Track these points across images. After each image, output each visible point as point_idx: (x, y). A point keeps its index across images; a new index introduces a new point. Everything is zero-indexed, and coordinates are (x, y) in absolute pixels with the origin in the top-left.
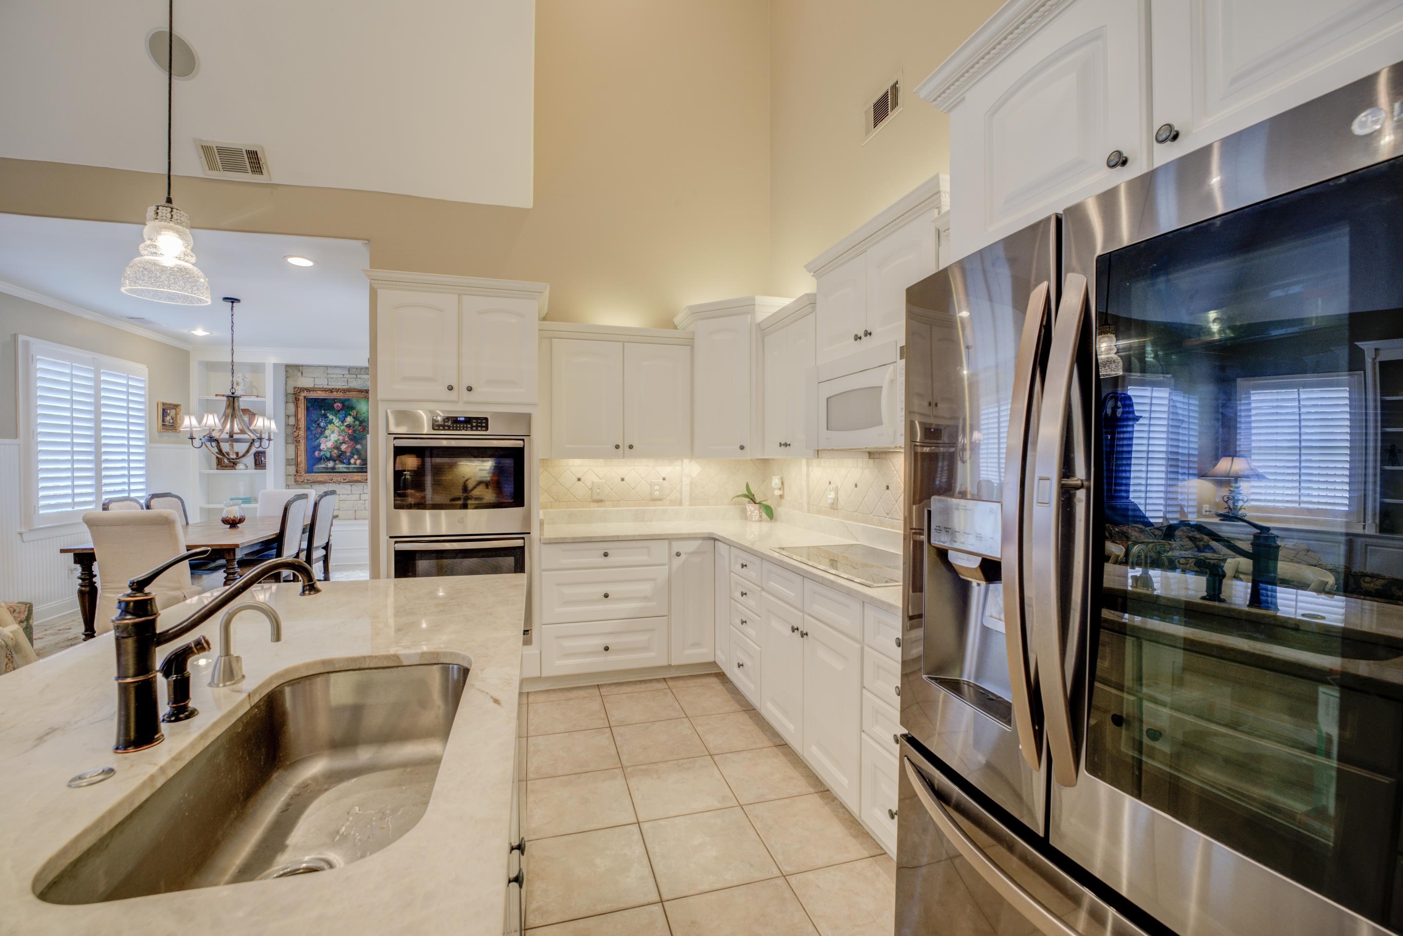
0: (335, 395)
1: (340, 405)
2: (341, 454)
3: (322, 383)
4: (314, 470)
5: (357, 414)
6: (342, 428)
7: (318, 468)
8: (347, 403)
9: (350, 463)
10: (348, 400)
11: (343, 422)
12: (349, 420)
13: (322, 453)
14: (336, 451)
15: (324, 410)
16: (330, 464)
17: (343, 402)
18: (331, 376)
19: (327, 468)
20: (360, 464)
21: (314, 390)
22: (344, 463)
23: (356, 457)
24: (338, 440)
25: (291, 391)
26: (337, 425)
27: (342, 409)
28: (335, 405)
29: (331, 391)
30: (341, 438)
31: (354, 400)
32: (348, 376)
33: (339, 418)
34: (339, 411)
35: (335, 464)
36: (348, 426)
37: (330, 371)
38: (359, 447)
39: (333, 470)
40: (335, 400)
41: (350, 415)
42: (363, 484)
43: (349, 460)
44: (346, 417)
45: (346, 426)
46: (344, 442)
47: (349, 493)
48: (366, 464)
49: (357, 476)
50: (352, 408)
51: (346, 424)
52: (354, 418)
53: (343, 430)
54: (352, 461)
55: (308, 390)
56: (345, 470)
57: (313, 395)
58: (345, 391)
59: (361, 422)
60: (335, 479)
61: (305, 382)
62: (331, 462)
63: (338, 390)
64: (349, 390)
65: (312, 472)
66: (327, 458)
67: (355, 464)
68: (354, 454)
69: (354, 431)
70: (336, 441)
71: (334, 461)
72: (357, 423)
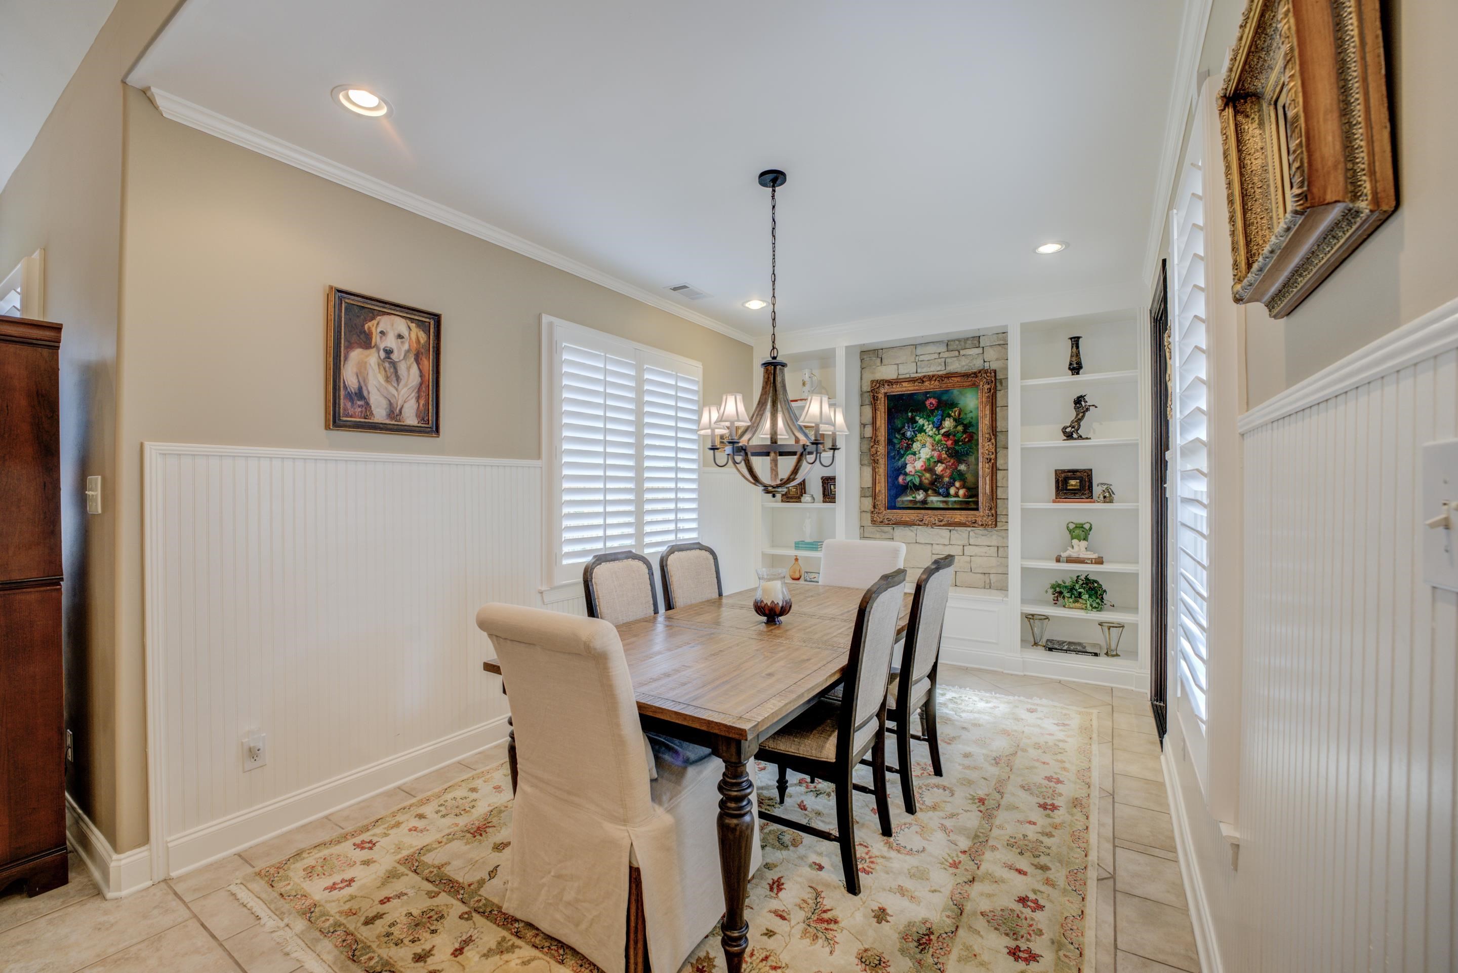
0: (928, 386)
1: (934, 401)
2: (935, 480)
3: (908, 370)
4: (898, 505)
5: (959, 414)
6: (938, 437)
7: (903, 502)
8: (945, 398)
9: (948, 495)
10: (947, 392)
11: (939, 427)
12: (948, 424)
13: (909, 478)
14: (928, 475)
15: (912, 411)
16: (920, 496)
17: (938, 396)
18: (922, 358)
19: (915, 502)
20: (965, 496)
21: (897, 382)
22: (939, 494)
23: (957, 484)
24: (932, 457)
25: (867, 387)
26: (931, 433)
27: (937, 408)
28: (927, 403)
29: (922, 380)
30: (936, 454)
31: (956, 392)
32: (947, 355)
33: (933, 423)
34: (932, 411)
35: (927, 496)
36: (947, 435)
37: (920, 351)
38: (962, 467)
39: (923, 506)
40: (927, 395)
41: (949, 416)
42: (969, 529)
43: (948, 489)
44: (943, 419)
45: (943, 435)
46: (940, 461)
47: (947, 542)
48: (977, 496)
49: (959, 516)
50: (952, 405)
51: (943, 431)
52: (955, 420)
53: (940, 441)
54: (952, 491)
55: (890, 383)
56: (941, 506)
57: (897, 390)
58: (941, 378)
59: (966, 427)
60: (927, 519)
61: (887, 372)
62: (921, 492)
63: (930, 378)
64: (949, 376)
65: (894, 508)
66: (914, 485)
67: (957, 495)
68: (955, 481)
69: (956, 442)
70: (928, 460)
71: (926, 490)
72: (960, 428)
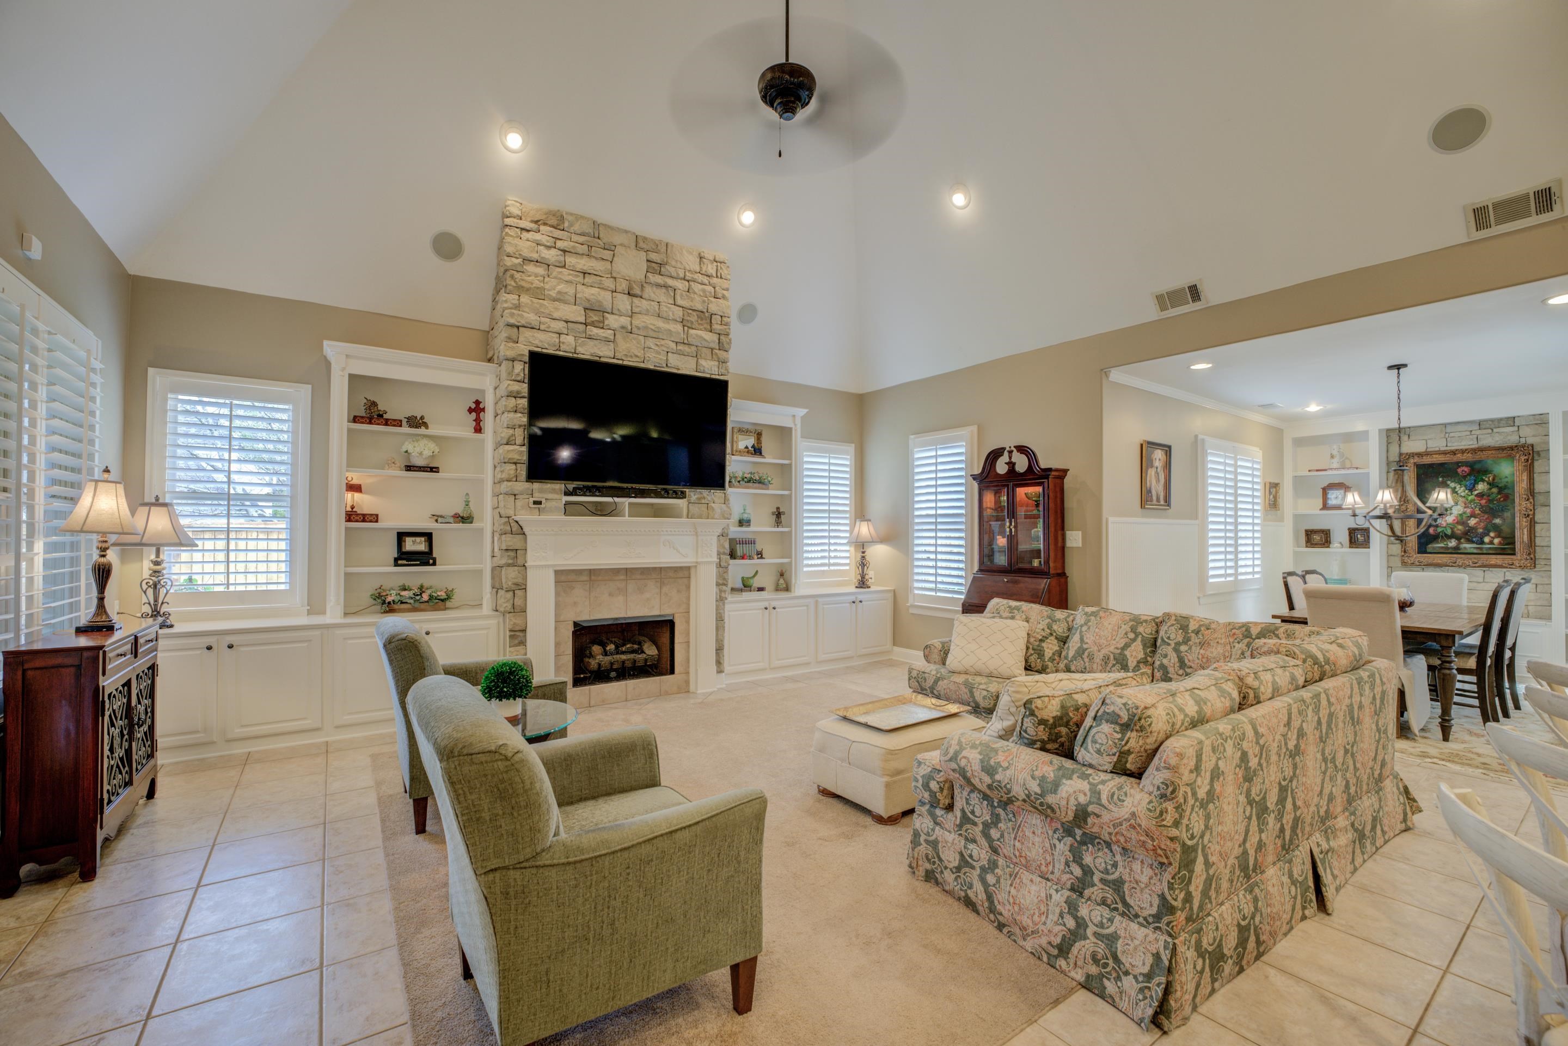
0: (1459, 457)
1: (1466, 469)
2: (1469, 531)
3: (1437, 444)
4: (1428, 550)
5: (1494, 479)
6: (1470, 498)
7: (1434, 548)
8: (1477, 466)
9: (1482, 543)
10: (1480, 462)
11: (1471, 489)
12: (1481, 487)
13: (1439, 530)
14: (1460, 527)
15: (1443, 477)
16: (1453, 543)
17: (1471, 465)
18: (1452, 435)
19: (1447, 548)
20: (1500, 544)
21: (1427, 454)
22: (1473, 542)
23: (1492, 534)
24: (1465, 513)
25: (1394, 458)
26: (1463, 494)
27: (1469, 474)
28: (1459, 470)
29: (1454, 453)
30: (1468, 511)
31: (1490, 462)
32: (1479, 432)
33: (1466, 486)
34: (1465, 477)
35: (1460, 543)
36: (1481, 495)
37: (1449, 429)
38: (1497, 521)
39: (1456, 551)
40: (1458, 464)
41: (1483, 481)
42: (1505, 570)
43: (1482, 539)
44: (1476, 483)
45: (1476, 495)
46: (1473, 515)
47: (1481, 580)
48: (1514, 543)
49: (1494, 560)
50: (1486, 472)
51: (1476, 493)
52: (1489, 483)
53: (1472, 501)
54: (1487, 539)
55: (1419, 455)
56: (1475, 551)
57: (1427, 460)
58: (1474, 451)
59: (1501, 490)
60: (1460, 562)
61: (1415, 446)
62: (1453, 540)
63: (1463, 452)
64: (1481, 449)
65: (1425, 552)
66: (1446, 535)
67: (1491, 543)
68: (1489, 531)
69: (1490, 501)
70: (1461, 515)
71: (1458, 538)
72: (1495, 490)
